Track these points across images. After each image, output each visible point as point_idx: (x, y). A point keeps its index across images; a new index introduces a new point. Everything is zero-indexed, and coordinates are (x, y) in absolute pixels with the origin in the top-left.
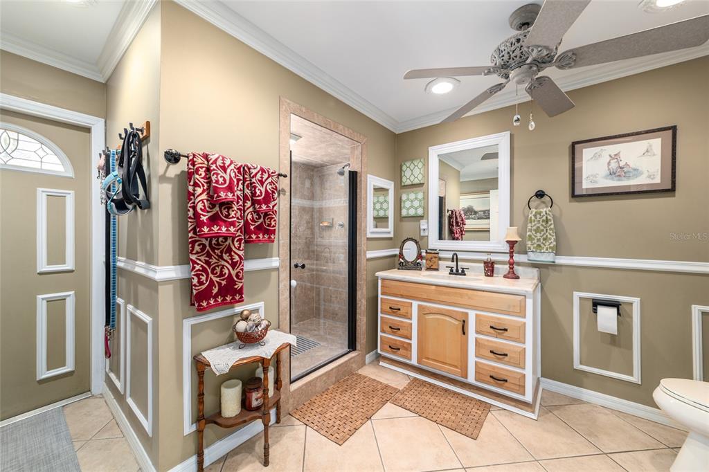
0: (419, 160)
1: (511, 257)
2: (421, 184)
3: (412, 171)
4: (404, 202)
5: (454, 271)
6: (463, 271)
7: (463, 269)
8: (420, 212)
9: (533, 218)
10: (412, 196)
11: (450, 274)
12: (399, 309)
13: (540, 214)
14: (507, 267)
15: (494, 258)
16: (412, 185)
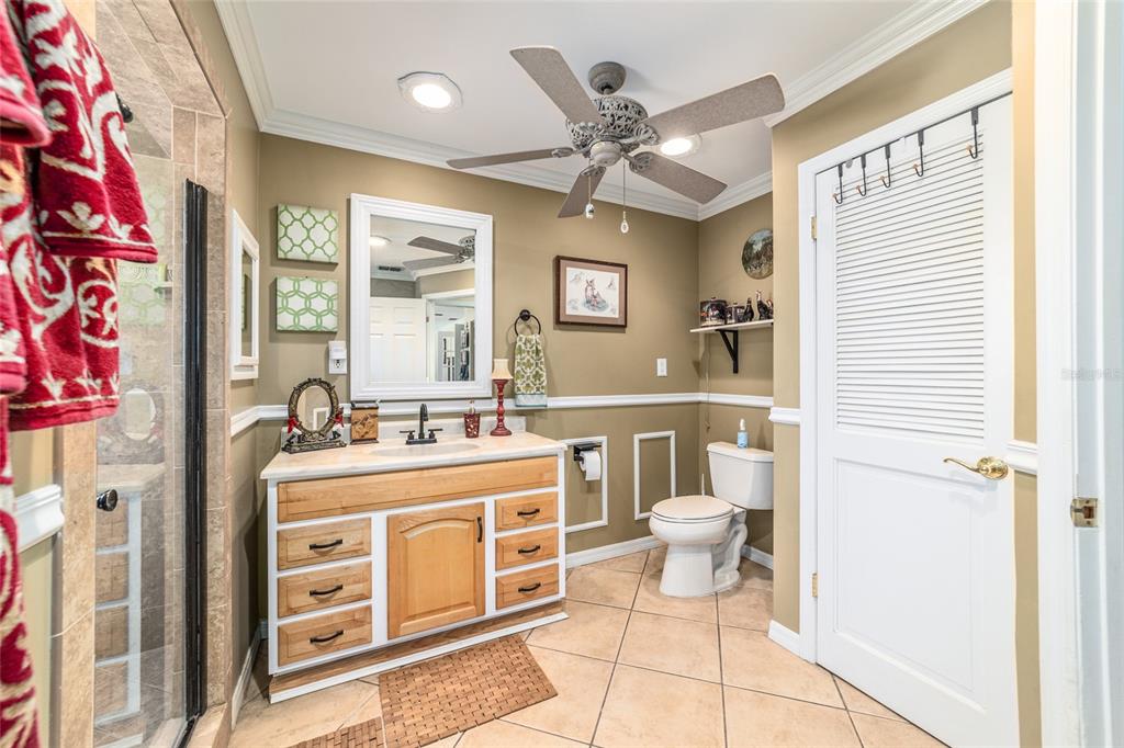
0: (326, 213)
1: (501, 403)
2: (330, 263)
3: (308, 230)
4: (286, 296)
5: (416, 437)
6: (432, 436)
7: (432, 431)
8: (329, 322)
9: (523, 347)
10: (308, 286)
11: (408, 443)
12: (340, 542)
13: (530, 342)
14: (495, 418)
15: (478, 407)
16: (308, 262)
